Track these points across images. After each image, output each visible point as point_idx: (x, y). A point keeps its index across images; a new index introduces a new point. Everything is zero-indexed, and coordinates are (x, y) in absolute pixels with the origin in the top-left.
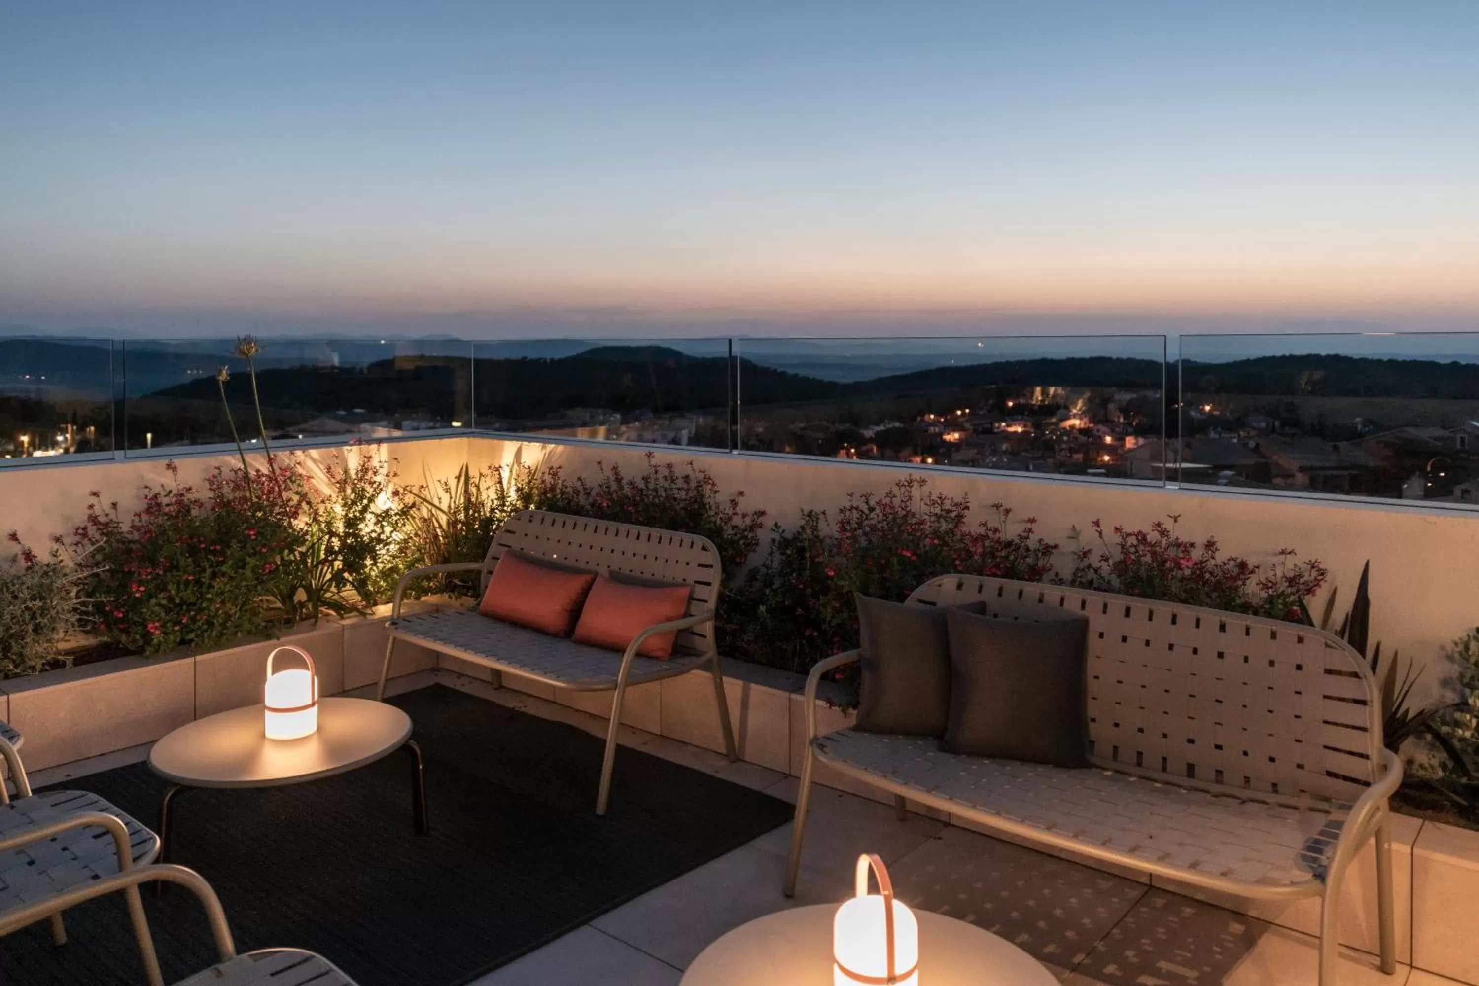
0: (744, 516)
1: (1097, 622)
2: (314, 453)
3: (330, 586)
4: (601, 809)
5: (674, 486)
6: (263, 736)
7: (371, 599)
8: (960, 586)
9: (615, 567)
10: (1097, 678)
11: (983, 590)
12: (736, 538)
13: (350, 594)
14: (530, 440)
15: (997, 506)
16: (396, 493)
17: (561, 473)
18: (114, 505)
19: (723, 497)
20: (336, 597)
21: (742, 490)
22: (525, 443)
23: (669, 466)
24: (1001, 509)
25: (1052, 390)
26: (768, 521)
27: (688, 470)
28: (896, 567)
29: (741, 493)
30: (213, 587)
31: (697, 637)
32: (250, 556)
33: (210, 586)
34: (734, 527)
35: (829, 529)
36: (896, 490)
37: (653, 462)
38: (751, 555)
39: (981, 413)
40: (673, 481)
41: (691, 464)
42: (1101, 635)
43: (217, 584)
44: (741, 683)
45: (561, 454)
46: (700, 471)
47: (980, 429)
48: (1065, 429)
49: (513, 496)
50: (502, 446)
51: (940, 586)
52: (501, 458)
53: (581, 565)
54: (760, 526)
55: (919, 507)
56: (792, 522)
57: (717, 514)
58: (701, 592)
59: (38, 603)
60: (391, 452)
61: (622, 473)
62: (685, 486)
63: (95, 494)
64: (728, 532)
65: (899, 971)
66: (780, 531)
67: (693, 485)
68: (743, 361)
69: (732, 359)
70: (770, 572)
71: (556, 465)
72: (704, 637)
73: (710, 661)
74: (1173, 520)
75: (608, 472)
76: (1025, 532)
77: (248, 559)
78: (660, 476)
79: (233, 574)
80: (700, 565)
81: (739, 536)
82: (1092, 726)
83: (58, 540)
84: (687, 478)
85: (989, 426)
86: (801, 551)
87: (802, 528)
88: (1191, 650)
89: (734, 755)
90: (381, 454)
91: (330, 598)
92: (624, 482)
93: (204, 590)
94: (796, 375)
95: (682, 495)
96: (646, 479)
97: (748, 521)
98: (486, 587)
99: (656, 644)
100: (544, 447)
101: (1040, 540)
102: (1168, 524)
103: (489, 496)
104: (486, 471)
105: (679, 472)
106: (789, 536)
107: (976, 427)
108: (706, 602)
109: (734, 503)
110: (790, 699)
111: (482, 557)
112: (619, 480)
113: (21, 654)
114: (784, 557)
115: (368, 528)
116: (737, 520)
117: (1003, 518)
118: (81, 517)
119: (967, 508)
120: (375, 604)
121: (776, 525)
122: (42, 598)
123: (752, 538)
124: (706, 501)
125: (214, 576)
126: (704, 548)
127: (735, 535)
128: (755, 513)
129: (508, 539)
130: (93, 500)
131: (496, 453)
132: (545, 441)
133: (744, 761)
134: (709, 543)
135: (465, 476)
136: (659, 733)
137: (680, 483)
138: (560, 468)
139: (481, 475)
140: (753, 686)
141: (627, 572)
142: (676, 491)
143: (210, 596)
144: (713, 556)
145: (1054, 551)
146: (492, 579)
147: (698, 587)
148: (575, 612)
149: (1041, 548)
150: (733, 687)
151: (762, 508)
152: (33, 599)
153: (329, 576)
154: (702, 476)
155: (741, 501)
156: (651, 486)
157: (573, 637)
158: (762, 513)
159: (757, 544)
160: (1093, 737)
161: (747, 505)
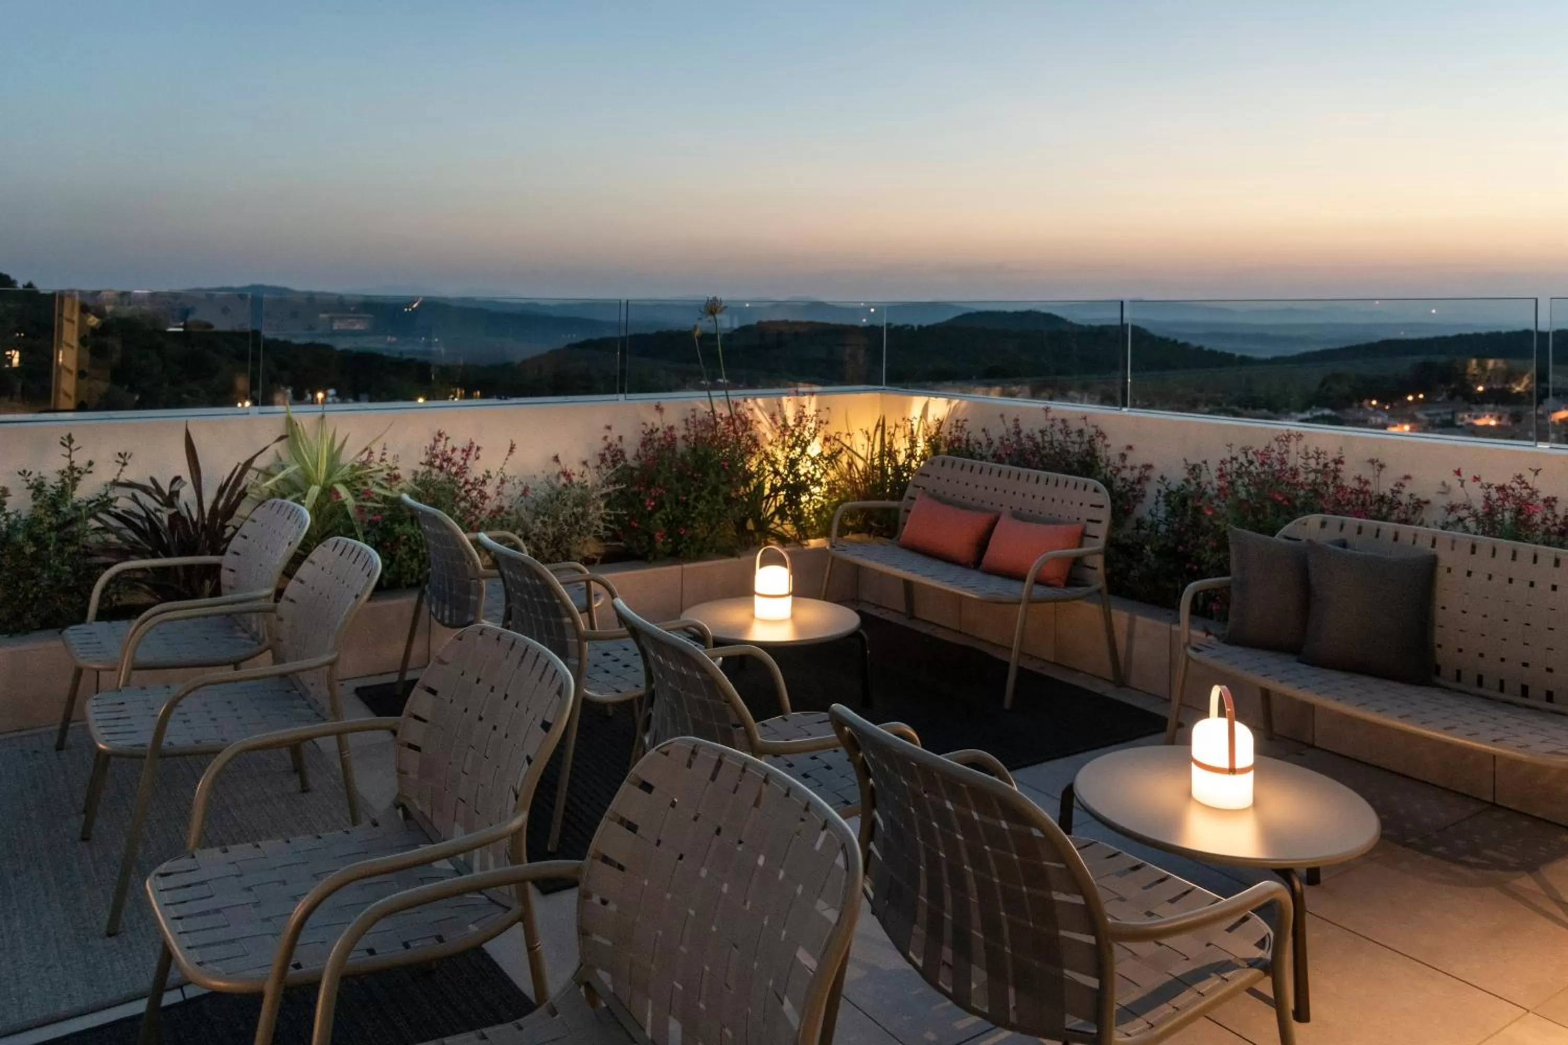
0: (1132, 468)
1: (1445, 557)
2: (760, 401)
3: (773, 519)
4: (1007, 704)
5: (1068, 439)
6: (753, 616)
7: (804, 532)
8: (1323, 524)
9: (1016, 508)
10: (1444, 608)
11: (1345, 528)
12: (1124, 490)
13: (788, 528)
14: (936, 396)
15: (1372, 461)
16: (826, 439)
17: (966, 425)
18: (620, 438)
19: (1113, 454)
20: (779, 529)
21: (1131, 444)
22: (933, 399)
23: (1064, 421)
24: (1376, 464)
25: (1491, 363)
26: (1155, 475)
27: (1081, 425)
28: (1269, 510)
29: (1130, 448)
30: (697, 508)
31: (1089, 570)
32: (724, 483)
33: (695, 507)
34: (1123, 479)
35: (1211, 479)
36: (1275, 446)
37: (1050, 415)
38: (1139, 506)
39: (1439, 399)
40: (1068, 434)
41: (1085, 418)
42: (1449, 570)
43: (701, 506)
44: (1126, 614)
45: (965, 409)
46: (1093, 426)
47: (1438, 420)
48: (1554, 423)
49: (921, 446)
50: (911, 402)
51: (1305, 524)
52: (910, 411)
53: (987, 505)
54: (1148, 479)
55: (1294, 460)
56: (1177, 476)
57: (1107, 465)
58: (1092, 529)
59: (580, 509)
60: (819, 403)
61: (1022, 426)
62: (1078, 440)
63: (609, 428)
64: (1118, 484)
65: (1238, 765)
66: (1166, 483)
67: (1086, 438)
68: (1135, 329)
69: (1123, 326)
70: (1155, 519)
71: (962, 418)
72: (1095, 569)
73: (1099, 591)
74: (1533, 474)
75: (1010, 425)
76: (1396, 485)
77: (721, 486)
78: (1056, 428)
79: (710, 499)
80: (1092, 506)
81: (1127, 488)
82: (1438, 650)
83: (585, 463)
84: (1081, 432)
85: (1449, 417)
86: (1184, 501)
87: (1187, 480)
88: (1528, 584)
89: (1121, 681)
90: (811, 405)
91: (774, 529)
92: (1022, 435)
93: (690, 510)
94: (1200, 349)
95: (1077, 448)
96: (1042, 432)
97: (1136, 473)
98: (905, 524)
99: (1053, 571)
100: (949, 403)
101: (1411, 495)
102: (1529, 477)
103: (901, 445)
104: (900, 423)
105: (1074, 426)
106: (1173, 488)
107: (1432, 418)
108: (1097, 537)
109: (1123, 457)
110: (1171, 631)
111: (900, 498)
112: (1018, 433)
113: (568, 550)
114: (1169, 508)
115: (804, 468)
116: (1126, 474)
117: (1377, 473)
118: (600, 446)
119: (1342, 462)
120: (807, 538)
121: (1162, 477)
122: (584, 506)
123: (1140, 490)
124: (1098, 454)
125: (696, 499)
126: (1096, 491)
127: (1124, 487)
128: (1143, 466)
129: (923, 482)
130: (607, 433)
131: (905, 407)
132: (950, 398)
133: (1128, 686)
134: (1101, 487)
135: (881, 426)
136: (1052, 660)
137: (1074, 437)
138: (966, 420)
139: (896, 426)
140: (1138, 618)
141: (1027, 512)
142: (1069, 444)
143: (693, 515)
144: (1104, 497)
145: (1425, 506)
146: (910, 516)
147: (1091, 525)
148: (982, 544)
149: (1412, 502)
150: (1121, 617)
151: (1149, 463)
152: (576, 505)
153: (772, 510)
154: (1093, 431)
155: (1129, 454)
156: (1047, 439)
157: (981, 567)
158: (1149, 467)
159: (1143, 496)
160: (1439, 662)
161: (1136, 459)
